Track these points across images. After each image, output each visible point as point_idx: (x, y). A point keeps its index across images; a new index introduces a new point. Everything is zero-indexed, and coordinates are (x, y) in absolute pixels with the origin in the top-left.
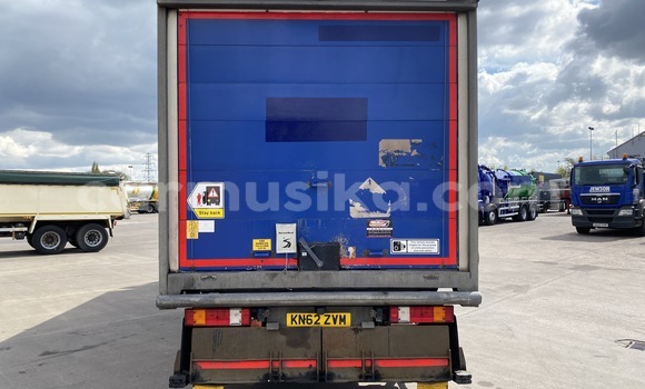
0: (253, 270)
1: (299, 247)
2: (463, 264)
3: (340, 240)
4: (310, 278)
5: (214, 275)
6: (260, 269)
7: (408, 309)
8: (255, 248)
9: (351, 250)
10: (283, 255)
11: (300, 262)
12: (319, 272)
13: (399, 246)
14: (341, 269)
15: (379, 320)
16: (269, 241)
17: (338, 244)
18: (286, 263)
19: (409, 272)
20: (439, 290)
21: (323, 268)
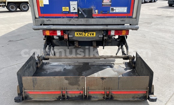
0: (63, 18)
1: (78, 10)
2: (134, 16)
3: (93, 8)
4: (82, 21)
5: (50, 19)
6: (65, 18)
7: (114, 31)
8: (63, 10)
9: (96, 11)
10: (73, 13)
11: (79, 15)
12: (85, 19)
13: (113, 10)
14: (93, 18)
15: (104, 34)
16: (68, 8)
17: (92, 9)
18: (74, 16)
19: (116, 19)
20: (125, 25)
21: (87, 18)
